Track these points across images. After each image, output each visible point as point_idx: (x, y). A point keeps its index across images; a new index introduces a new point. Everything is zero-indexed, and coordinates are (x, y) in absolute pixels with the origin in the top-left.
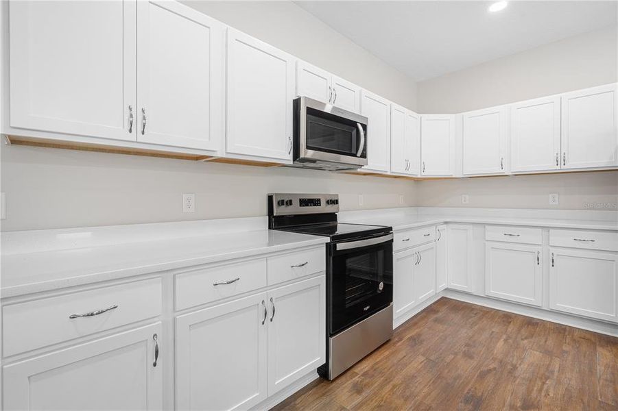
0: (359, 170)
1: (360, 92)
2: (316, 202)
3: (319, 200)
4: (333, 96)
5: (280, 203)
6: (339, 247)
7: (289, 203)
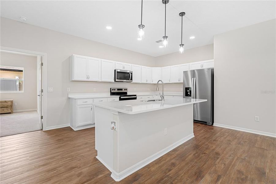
0: (131, 82)
1: (132, 65)
2: (121, 90)
3: (122, 89)
4: (124, 68)
5: (113, 90)
6: (122, 97)
7: (115, 90)
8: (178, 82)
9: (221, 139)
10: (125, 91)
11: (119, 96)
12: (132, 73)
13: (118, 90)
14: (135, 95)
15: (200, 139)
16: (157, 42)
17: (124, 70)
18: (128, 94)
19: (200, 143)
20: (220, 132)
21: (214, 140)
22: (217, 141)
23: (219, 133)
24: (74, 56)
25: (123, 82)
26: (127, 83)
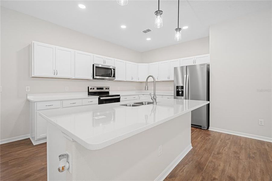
0: (114, 80)
1: (114, 60)
2: (102, 89)
4: (105, 62)
5: (91, 89)
6: (101, 98)
7: (93, 89)
8: (167, 80)
9: (225, 150)
10: (107, 90)
11: (99, 97)
12: (114, 69)
13: (98, 89)
14: (119, 95)
15: (200, 151)
16: (145, 32)
17: (105, 65)
18: (110, 94)
19: (202, 159)
20: (220, 139)
21: (218, 153)
22: (222, 154)
23: (219, 141)
24: (34, 43)
25: (104, 79)
26: (109, 81)
